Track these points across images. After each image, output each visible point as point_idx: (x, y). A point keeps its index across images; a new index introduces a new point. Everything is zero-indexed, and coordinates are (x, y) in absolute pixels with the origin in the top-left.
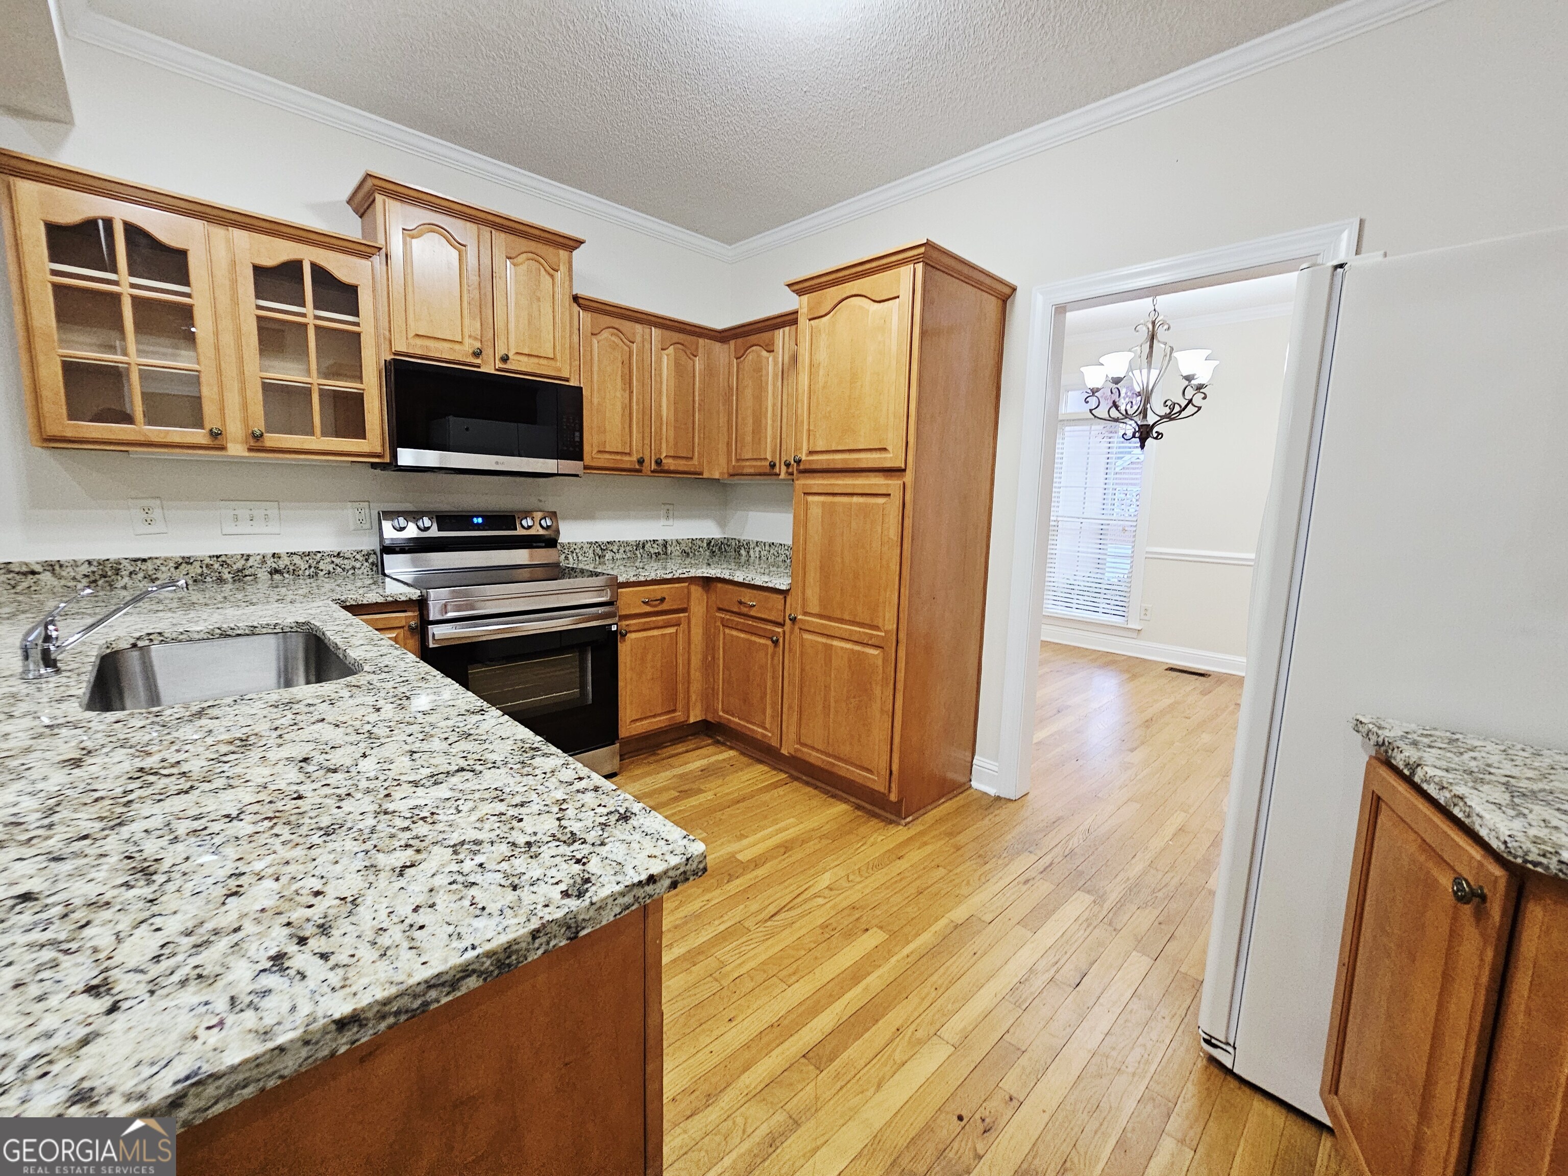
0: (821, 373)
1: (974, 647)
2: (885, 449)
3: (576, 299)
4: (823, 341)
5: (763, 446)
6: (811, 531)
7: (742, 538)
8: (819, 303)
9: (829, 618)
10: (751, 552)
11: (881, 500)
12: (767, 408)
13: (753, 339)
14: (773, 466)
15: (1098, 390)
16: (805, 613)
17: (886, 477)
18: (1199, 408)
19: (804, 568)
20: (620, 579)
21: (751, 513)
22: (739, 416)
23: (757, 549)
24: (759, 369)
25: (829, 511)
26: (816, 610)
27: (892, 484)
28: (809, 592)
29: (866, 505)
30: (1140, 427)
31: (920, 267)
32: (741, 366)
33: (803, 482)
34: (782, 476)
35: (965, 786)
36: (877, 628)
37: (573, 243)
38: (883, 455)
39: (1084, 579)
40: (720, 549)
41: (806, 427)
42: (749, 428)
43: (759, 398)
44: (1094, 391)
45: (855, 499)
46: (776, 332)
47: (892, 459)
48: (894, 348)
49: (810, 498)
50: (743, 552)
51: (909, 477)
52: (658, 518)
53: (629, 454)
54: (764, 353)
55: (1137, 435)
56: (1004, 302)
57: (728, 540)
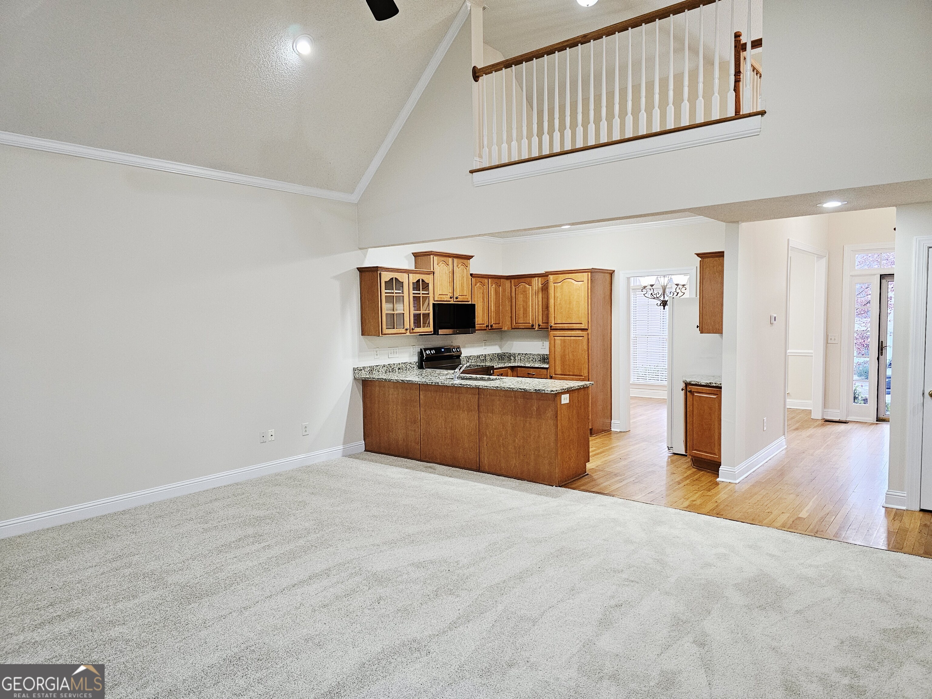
0: (559, 300)
1: (609, 383)
2: (581, 323)
3: (471, 275)
4: (559, 290)
5: (528, 318)
6: (556, 348)
7: (511, 352)
8: (557, 279)
9: (565, 375)
10: (516, 358)
11: (581, 338)
12: (529, 305)
13: (523, 280)
14: (533, 326)
15: (646, 287)
16: (556, 374)
17: (582, 331)
18: (684, 293)
19: (555, 361)
20: (495, 367)
21: (514, 342)
22: (517, 307)
23: (519, 356)
24: (525, 292)
25: (564, 341)
26: (560, 373)
27: (584, 333)
28: (557, 368)
29: (576, 340)
30: (663, 301)
31: (589, 274)
32: (517, 289)
33: (553, 333)
34: (536, 329)
35: (610, 430)
36: (582, 376)
37: (469, 257)
38: (581, 325)
39: (655, 367)
40: (501, 357)
41: (553, 316)
42: (522, 311)
43: (526, 301)
44: (645, 287)
45: (572, 338)
46: (533, 279)
47: (582, 326)
48: (583, 295)
49: (556, 338)
50: (512, 358)
51: (589, 331)
52: (482, 346)
53: (484, 324)
54: (527, 286)
55: (662, 304)
56: (611, 274)
57: (504, 353)
